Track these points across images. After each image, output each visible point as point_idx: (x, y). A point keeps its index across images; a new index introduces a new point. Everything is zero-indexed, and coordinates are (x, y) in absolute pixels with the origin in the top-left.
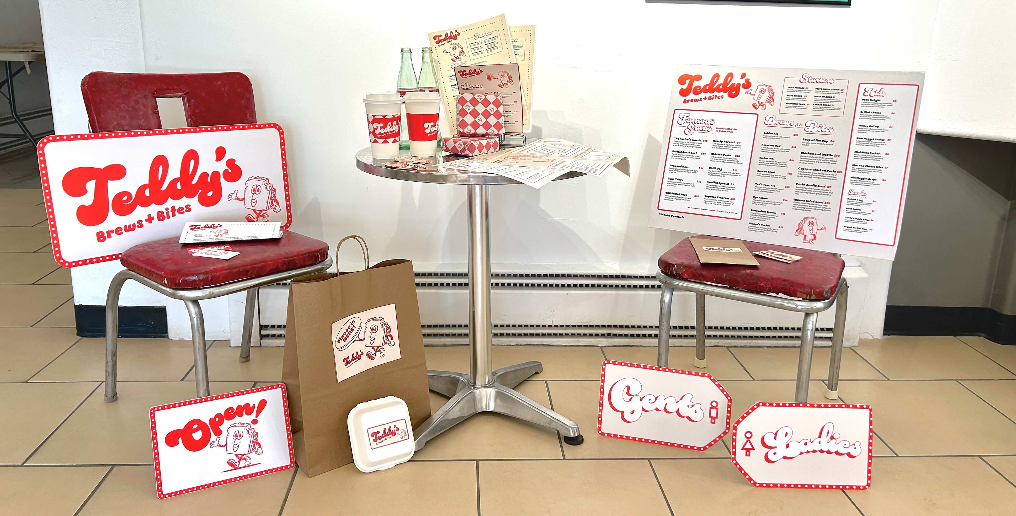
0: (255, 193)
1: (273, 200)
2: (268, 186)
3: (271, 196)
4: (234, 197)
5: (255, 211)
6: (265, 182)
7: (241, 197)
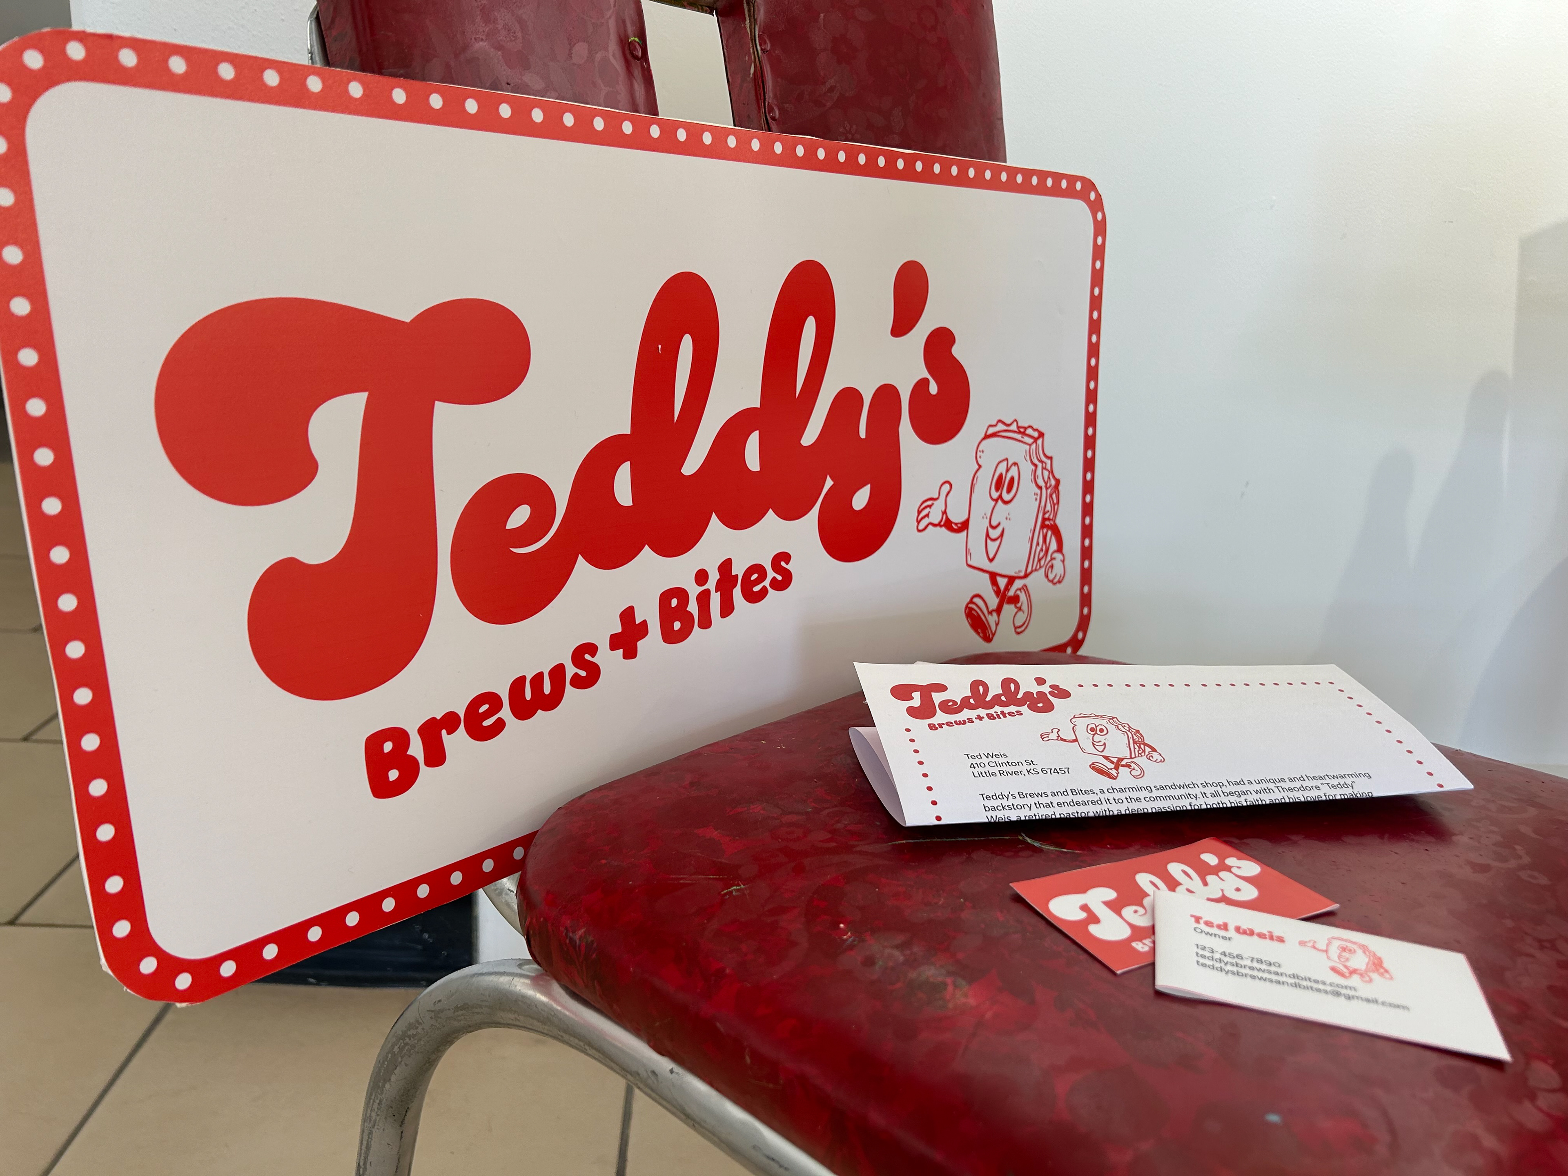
0: (1000, 497)
1: (1048, 527)
2: (1040, 465)
3: (1044, 513)
4: (935, 516)
5: (993, 576)
6: (1034, 446)
7: (957, 517)
